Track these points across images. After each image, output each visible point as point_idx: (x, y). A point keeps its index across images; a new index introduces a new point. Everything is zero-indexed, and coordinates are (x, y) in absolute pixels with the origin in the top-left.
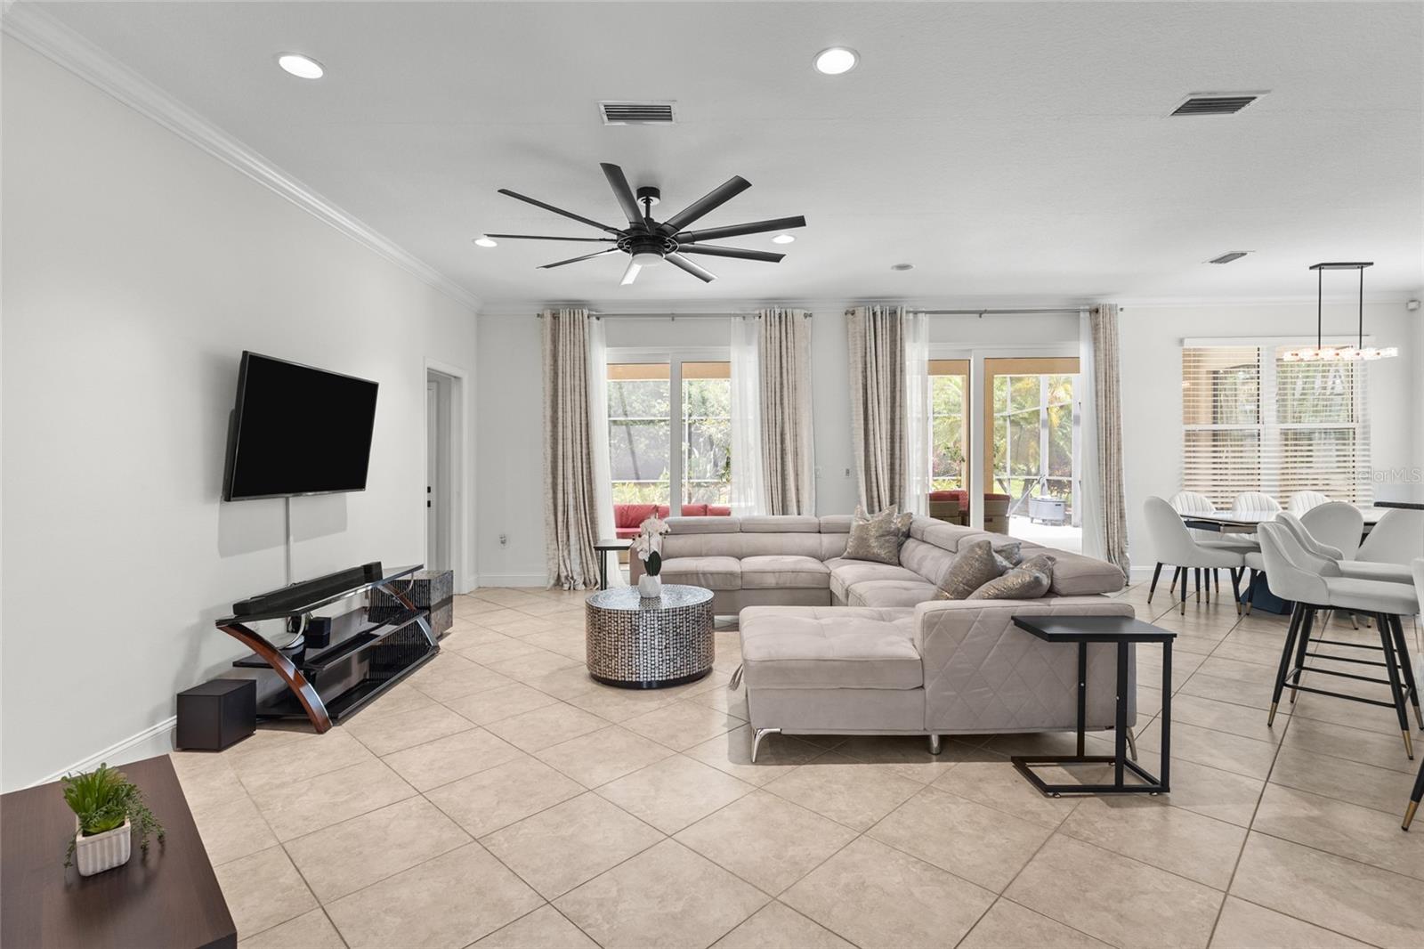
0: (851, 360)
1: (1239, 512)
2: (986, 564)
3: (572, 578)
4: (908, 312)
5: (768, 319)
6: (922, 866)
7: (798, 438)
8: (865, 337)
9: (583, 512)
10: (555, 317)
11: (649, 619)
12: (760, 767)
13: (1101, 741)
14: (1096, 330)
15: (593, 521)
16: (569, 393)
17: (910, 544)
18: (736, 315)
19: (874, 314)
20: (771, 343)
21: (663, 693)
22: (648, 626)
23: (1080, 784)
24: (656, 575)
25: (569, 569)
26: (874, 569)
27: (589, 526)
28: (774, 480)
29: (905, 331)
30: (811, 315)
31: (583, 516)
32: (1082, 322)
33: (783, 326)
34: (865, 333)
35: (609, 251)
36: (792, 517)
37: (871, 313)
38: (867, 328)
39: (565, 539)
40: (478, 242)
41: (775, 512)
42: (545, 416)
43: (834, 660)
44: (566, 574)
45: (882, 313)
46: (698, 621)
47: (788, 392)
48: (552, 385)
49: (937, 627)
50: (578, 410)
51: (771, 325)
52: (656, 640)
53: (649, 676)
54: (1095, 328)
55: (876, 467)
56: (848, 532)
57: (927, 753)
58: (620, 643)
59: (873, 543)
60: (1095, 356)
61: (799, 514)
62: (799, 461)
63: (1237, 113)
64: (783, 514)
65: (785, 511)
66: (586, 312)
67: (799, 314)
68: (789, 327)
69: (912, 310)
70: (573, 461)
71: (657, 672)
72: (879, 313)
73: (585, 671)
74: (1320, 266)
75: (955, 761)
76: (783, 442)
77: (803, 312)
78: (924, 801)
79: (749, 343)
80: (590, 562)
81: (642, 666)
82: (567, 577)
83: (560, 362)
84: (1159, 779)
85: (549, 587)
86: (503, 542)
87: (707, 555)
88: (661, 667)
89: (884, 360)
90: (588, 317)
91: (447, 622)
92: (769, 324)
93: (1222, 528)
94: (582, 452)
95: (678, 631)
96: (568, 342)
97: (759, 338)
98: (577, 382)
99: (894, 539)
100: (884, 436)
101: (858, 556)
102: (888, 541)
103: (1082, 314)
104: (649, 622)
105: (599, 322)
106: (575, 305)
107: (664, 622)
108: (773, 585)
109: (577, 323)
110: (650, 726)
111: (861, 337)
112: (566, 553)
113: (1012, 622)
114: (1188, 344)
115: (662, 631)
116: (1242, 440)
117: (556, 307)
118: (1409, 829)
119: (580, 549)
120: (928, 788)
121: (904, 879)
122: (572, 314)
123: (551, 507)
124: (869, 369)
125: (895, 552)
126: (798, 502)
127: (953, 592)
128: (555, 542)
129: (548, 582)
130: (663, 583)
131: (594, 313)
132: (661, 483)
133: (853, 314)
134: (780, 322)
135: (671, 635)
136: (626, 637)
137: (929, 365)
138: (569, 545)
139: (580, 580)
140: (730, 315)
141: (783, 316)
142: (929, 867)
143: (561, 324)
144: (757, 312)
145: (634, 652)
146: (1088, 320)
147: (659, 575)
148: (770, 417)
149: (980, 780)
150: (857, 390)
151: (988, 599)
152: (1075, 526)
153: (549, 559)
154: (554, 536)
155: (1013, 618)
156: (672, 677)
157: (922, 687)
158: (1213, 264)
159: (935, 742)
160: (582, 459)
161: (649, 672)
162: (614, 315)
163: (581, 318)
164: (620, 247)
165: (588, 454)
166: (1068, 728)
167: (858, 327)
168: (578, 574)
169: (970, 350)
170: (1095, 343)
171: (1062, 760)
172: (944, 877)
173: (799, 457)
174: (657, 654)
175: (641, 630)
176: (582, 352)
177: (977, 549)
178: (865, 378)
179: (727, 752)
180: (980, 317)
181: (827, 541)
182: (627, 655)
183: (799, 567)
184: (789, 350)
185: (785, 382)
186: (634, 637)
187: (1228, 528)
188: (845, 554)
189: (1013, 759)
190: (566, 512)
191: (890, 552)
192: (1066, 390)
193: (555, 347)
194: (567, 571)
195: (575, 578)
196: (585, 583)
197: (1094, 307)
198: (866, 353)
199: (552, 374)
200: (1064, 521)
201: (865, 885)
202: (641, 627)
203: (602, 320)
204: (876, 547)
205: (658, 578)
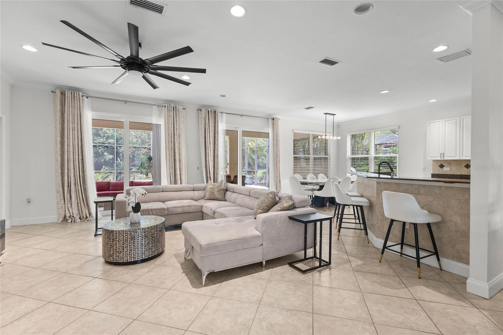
0: (200, 127)
1: (308, 180)
2: (273, 199)
3: (73, 217)
4: (219, 112)
5: (169, 108)
6: (285, 310)
7: (181, 155)
8: (205, 119)
9: (79, 186)
10: (63, 94)
11: (140, 232)
12: (207, 287)
13: (310, 253)
14: (273, 125)
15: (85, 190)
16: (71, 130)
17: (228, 193)
18: (155, 105)
19: (208, 111)
20: (170, 118)
21: (148, 264)
22: (140, 236)
23: (310, 268)
24: (138, 212)
25: (71, 212)
26: (220, 203)
27: (83, 192)
28: (171, 171)
29: (219, 119)
30: (185, 109)
31: (79, 187)
32: (270, 121)
33: (175, 112)
34: (205, 118)
35: (114, 66)
36: (178, 186)
37: (207, 111)
38: (206, 116)
39: (69, 199)
40: (24, 47)
41: (172, 183)
42: (56, 140)
43: (234, 240)
44: (69, 215)
45: (211, 111)
46: (161, 230)
47: (177, 137)
48: (61, 126)
49: (267, 223)
50: (76, 139)
51: (170, 111)
52: (143, 241)
53: (140, 257)
54: (273, 124)
55: (209, 166)
56: (205, 190)
57: (262, 268)
58: (125, 245)
59: (216, 193)
60: (273, 133)
61: (181, 184)
62: (181, 164)
63: (333, 66)
64: (175, 184)
65: (175, 183)
66: (81, 94)
67: (181, 108)
68: (177, 112)
69: (221, 111)
70: (74, 162)
71: (144, 255)
72: (210, 111)
73: (102, 260)
74: (326, 114)
75: (272, 268)
76: (175, 156)
78: (271, 285)
79: (160, 116)
80: (83, 209)
81: (136, 254)
82: (70, 217)
83: (66, 116)
84: (328, 261)
85: (60, 222)
86: (29, 202)
87: (149, 202)
88: (145, 253)
89: (212, 128)
90: (82, 96)
91: (2, 248)
92: (169, 110)
93: (308, 184)
94: (79, 158)
95: (153, 236)
96: (71, 107)
97: (165, 115)
98: (76, 126)
99: (223, 192)
100: (212, 155)
101: (211, 199)
102: (221, 193)
103: (270, 120)
104: (140, 234)
105: (87, 99)
106: (75, 90)
107: (147, 233)
108: (181, 212)
109: (76, 98)
110: (149, 280)
111: (204, 119)
112: (69, 205)
113: (289, 218)
114: (295, 131)
115: (146, 237)
116: (300, 160)
117: (63, 89)
118: (381, 262)
119: (78, 203)
120: (269, 281)
121: (283, 318)
122: (73, 94)
123: (61, 184)
124: (206, 131)
125: (224, 196)
126: (181, 179)
127: (263, 210)
128: (63, 201)
129: (59, 220)
130: (141, 215)
131: (85, 95)
132: (102, 172)
133: (201, 110)
134: (174, 110)
135: (150, 238)
136: (128, 242)
137: (226, 131)
138: (71, 201)
139: (77, 218)
140: (152, 105)
141: (175, 108)
142: (288, 310)
143: (66, 97)
144: (164, 105)
145: (132, 248)
146: (271, 121)
147: (139, 213)
148: (169, 146)
149: (283, 273)
150: (202, 138)
151: (278, 211)
152: (256, 185)
153: (59, 209)
154: (62, 197)
155: (289, 217)
156: (150, 256)
157: (262, 245)
158: (306, 109)
159: (264, 263)
160: (79, 161)
161: (140, 256)
162: (96, 97)
163: (78, 96)
164: (121, 66)
165: (82, 159)
166: (302, 250)
167: (203, 116)
168: (77, 215)
169: (238, 128)
170: (273, 129)
171: (301, 261)
172: (294, 312)
173: (181, 162)
174: (144, 247)
175: (136, 238)
176: (79, 112)
177: (270, 195)
178: (205, 134)
179: (190, 284)
180: (241, 117)
181: (197, 194)
182: (129, 250)
183: (190, 204)
184: (177, 121)
185: (176, 133)
186: (132, 241)
187: (310, 184)
188: (206, 198)
189: (289, 264)
190: (69, 186)
191: (222, 196)
192: (251, 143)
193: (62, 108)
194: (70, 213)
195: (75, 216)
196: (80, 218)
197: (273, 118)
198: (205, 125)
199: (61, 121)
200: (252, 183)
201: (272, 324)
202: (136, 236)
203: (90, 99)
204: (217, 195)
205: (139, 214)
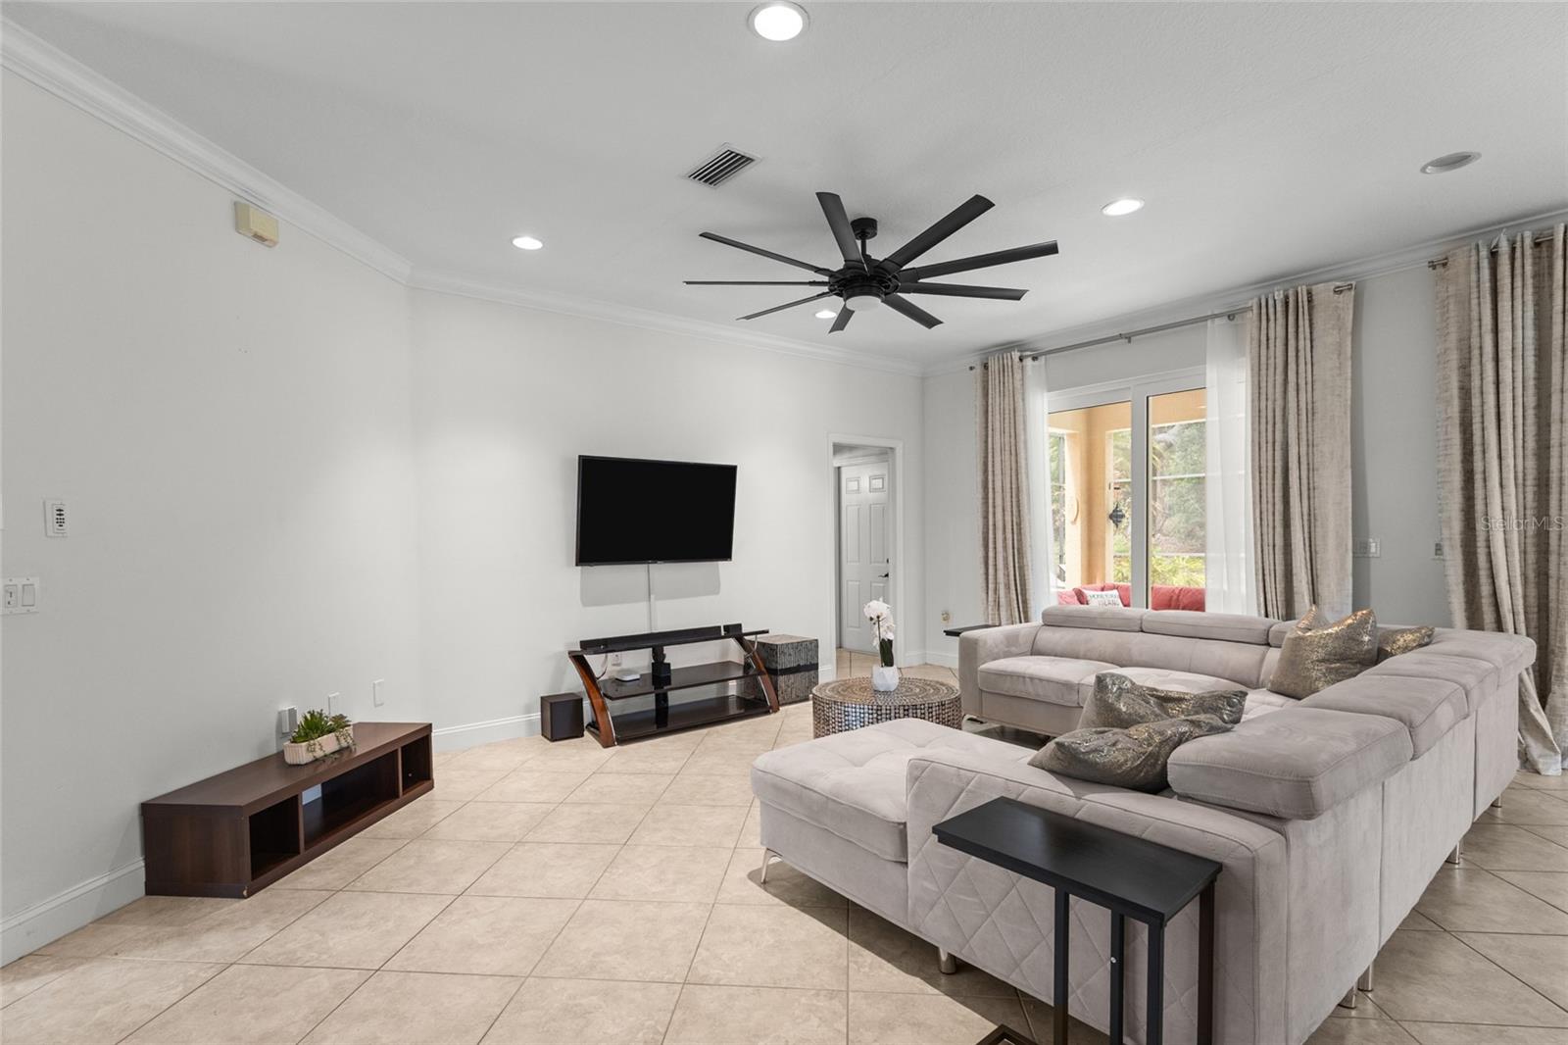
5: (1264, 310)
7: (1316, 492)
8: (1472, 299)
9: (1014, 592)
10: (985, 367)
15: (1026, 604)
16: (999, 454)
18: (1217, 316)
20: (1269, 347)
27: (1021, 609)
30: (1353, 286)
33: (1292, 318)
34: (1473, 293)
35: (820, 296)
37: (1485, 256)
38: (1478, 282)
45: (1513, 247)
47: (1297, 420)
48: (984, 445)
49: (917, 784)
50: (1008, 473)
51: (1272, 320)
55: (1489, 540)
57: (935, 966)
62: (1319, 529)
66: (1016, 355)
67: (1324, 291)
68: (1301, 316)
70: (1004, 532)
72: (1504, 249)
77: (1332, 285)
86: (945, 619)
90: (1020, 360)
92: (1269, 318)
94: (1012, 522)
96: (997, 393)
98: (1008, 440)
105: (1035, 363)
109: (1007, 370)
111: (1463, 302)
117: (985, 355)
122: (1001, 362)
124: (1476, 360)
126: (1314, 595)
131: (1028, 353)
133: (1444, 265)
134: (1286, 311)
140: (1205, 319)
141: (1292, 300)
143: (990, 374)
144: (1245, 304)
157: (905, 864)
160: (1013, 529)
163: (1011, 363)
165: (1020, 524)
167: (1452, 288)
173: (1319, 524)
185: (1291, 405)
190: (997, 590)
193: (987, 402)
198: (1469, 331)
199: (984, 433)
203: (1039, 360)
